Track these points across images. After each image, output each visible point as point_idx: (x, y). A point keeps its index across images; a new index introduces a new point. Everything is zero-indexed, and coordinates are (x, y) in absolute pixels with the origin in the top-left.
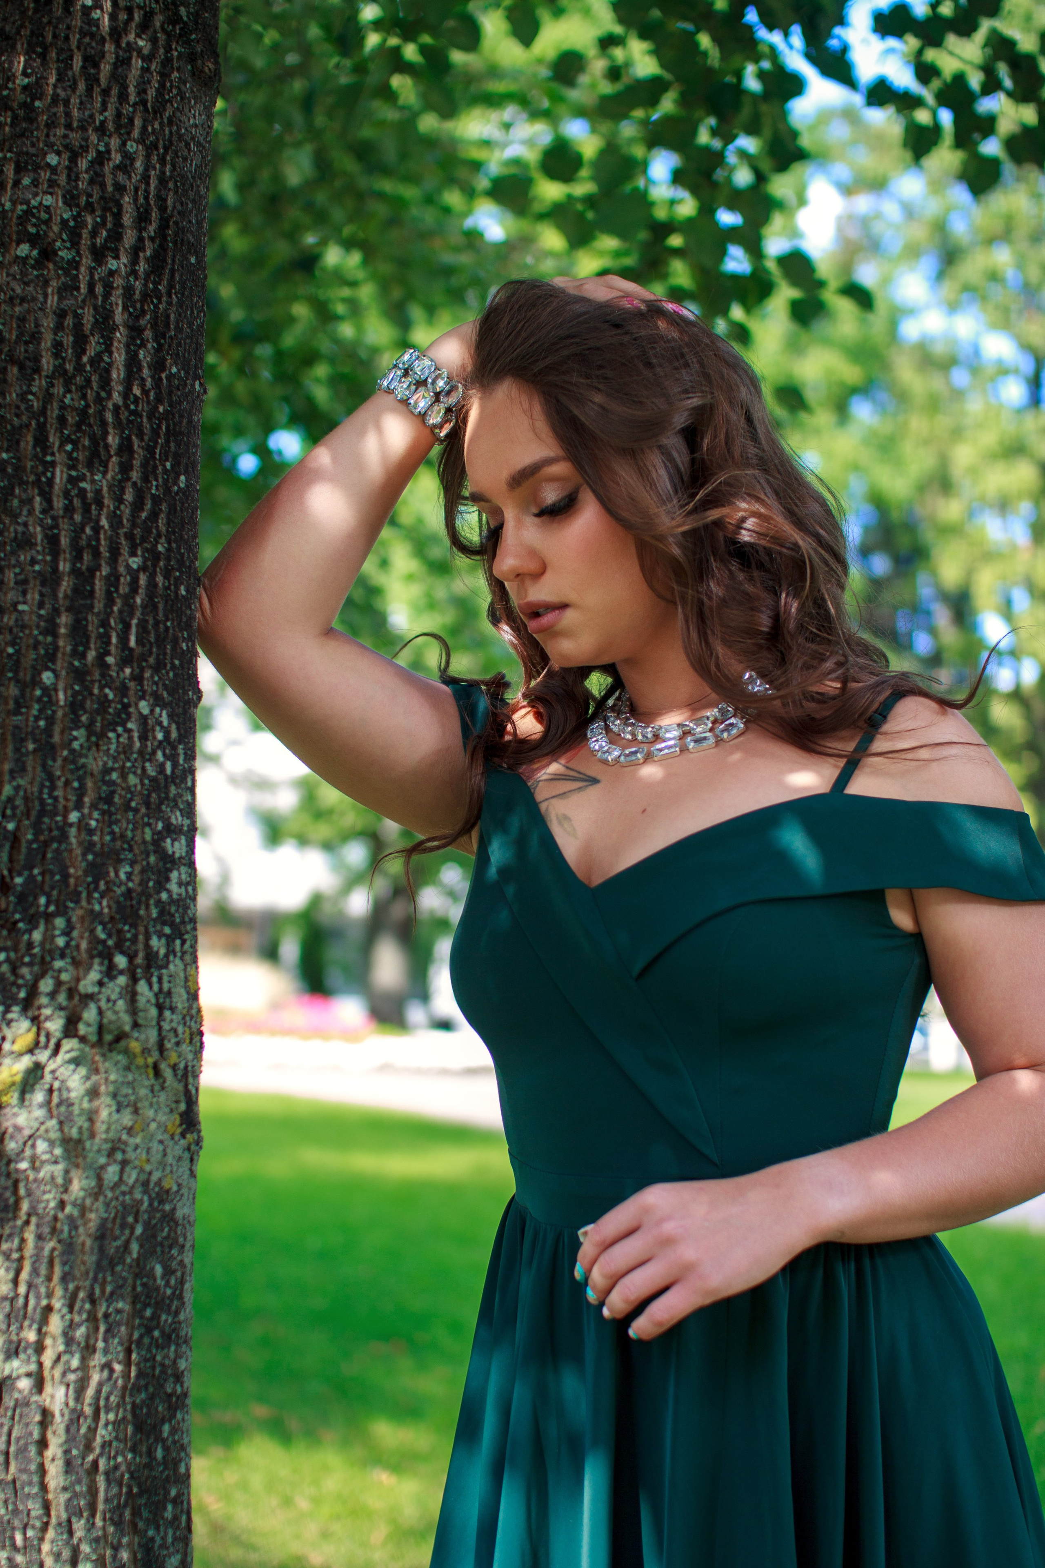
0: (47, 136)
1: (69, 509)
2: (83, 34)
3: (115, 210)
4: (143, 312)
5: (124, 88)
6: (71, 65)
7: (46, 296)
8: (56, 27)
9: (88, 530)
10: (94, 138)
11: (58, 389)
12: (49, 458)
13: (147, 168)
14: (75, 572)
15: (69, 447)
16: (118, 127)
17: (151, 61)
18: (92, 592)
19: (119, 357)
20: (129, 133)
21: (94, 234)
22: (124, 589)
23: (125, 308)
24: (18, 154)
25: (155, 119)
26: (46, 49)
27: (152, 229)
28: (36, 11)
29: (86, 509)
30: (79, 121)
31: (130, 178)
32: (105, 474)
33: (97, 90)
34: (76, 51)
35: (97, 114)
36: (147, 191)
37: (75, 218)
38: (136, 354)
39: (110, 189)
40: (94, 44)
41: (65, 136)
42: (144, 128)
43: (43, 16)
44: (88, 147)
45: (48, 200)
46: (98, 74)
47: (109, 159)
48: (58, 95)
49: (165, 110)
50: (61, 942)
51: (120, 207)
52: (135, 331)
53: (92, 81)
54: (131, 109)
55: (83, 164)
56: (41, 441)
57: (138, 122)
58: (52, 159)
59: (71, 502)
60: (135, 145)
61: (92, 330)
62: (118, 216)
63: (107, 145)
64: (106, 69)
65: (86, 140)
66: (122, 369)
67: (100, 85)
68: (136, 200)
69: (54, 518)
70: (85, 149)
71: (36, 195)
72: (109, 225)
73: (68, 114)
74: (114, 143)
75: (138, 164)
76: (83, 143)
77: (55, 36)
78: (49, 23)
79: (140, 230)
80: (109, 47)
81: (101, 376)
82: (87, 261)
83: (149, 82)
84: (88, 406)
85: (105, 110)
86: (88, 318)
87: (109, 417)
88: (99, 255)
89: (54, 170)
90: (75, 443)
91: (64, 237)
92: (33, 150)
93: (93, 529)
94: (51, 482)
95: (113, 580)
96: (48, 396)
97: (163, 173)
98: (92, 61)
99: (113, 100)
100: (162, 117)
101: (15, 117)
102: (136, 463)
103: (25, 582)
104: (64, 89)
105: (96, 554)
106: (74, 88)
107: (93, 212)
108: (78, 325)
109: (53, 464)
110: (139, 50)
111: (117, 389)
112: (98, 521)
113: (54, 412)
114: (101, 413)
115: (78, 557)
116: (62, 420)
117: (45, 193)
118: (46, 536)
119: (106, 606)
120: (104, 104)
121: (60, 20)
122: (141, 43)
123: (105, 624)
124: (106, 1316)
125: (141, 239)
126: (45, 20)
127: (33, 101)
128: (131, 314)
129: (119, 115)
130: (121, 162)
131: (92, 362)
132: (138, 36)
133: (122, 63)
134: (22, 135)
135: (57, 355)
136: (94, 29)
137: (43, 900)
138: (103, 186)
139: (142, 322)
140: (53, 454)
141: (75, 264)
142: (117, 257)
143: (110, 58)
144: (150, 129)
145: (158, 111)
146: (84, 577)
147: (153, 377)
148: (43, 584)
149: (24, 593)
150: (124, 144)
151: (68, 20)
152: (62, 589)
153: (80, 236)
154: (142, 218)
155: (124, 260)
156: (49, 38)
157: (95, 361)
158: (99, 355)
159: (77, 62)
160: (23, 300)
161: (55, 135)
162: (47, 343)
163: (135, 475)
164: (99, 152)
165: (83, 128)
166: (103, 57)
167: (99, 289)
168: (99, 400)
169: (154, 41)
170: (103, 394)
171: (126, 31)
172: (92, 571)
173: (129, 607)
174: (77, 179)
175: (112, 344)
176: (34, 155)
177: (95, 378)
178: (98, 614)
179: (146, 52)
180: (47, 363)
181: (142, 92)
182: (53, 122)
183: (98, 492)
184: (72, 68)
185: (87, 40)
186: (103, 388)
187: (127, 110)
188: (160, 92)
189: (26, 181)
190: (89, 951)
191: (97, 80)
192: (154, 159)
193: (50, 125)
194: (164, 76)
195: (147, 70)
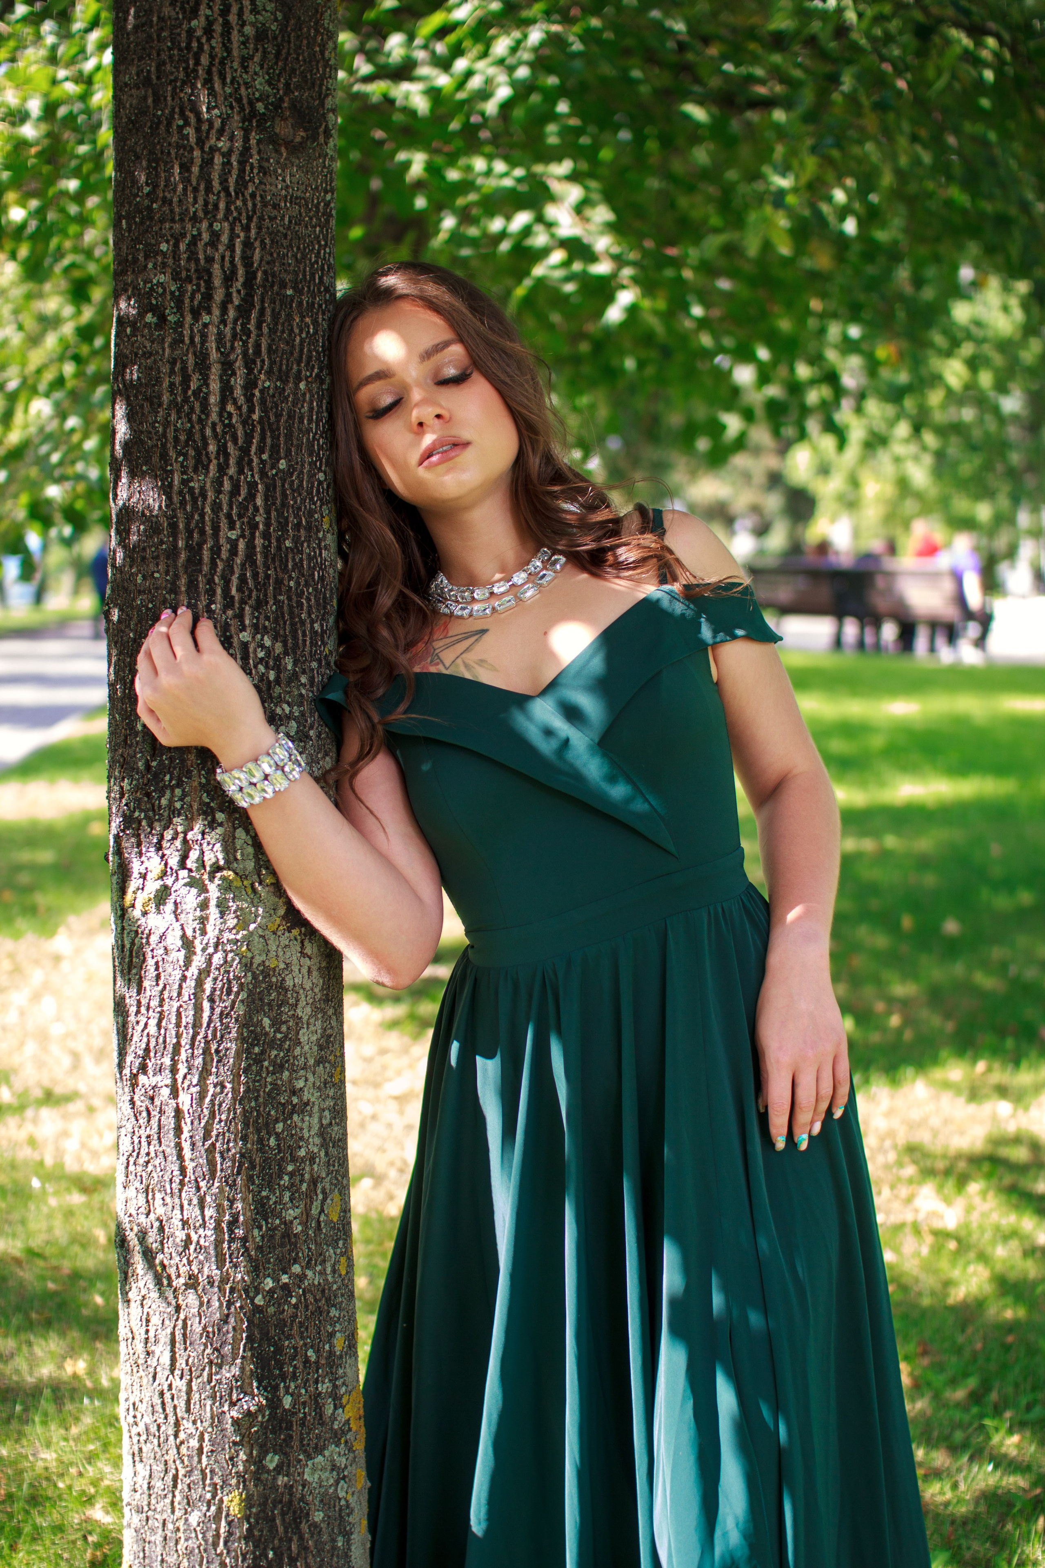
0: (161, 229)
1: (183, 503)
2: (178, 147)
3: (206, 278)
4: (233, 348)
5: (210, 182)
6: (173, 173)
7: (164, 350)
8: (163, 145)
9: (196, 517)
10: (189, 226)
11: (173, 417)
12: (169, 468)
13: (233, 237)
14: (188, 547)
15: (181, 459)
16: (206, 213)
17: (230, 155)
18: (201, 559)
19: (215, 386)
20: (214, 216)
21: (192, 298)
22: (224, 555)
23: (218, 349)
24: (146, 245)
25: (237, 198)
26: (157, 164)
27: (238, 285)
28: (152, 135)
29: (194, 500)
30: (179, 215)
31: (217, 250)
32: (206, 475)
33: (190, 189)
34: (175, 161)
35: (191, 207)
36: (232, 257)
37: (179, 289)
38: (229, 381)
39: (202, 262)
40: (186, 154)
41: (171, 228)
42: (228, 209)
43: (155, 138)
44: (186, 233)
45: (162, 278)
46: (191, 175)
47: (201, 240)
48: (166, 197)
49: (246, 188)
50: (178, 805)
51: (210, 275)
52: (227, 366)
53: (187, 182)
54: (216, 197)
55: (182, 247)
56: (164, 456)
57: (222, 205)
58: (164, 247)
59: (184, 497)
60: (220, 224)
61: (194, 371)
62: (209, 283)
63: (199, 229)
64: (195, 170)
65: (184, 228)
66: (218, 394)
67: (192, 184)
68: (222, 267)
69: (174, 510)
70: (183, 235)
71: (156, 275)
72: (203, 290)
73: (172, 211)
74: (205, 225)
75: (225, 238)
76: (183, 231)
77: (162, 153)
78: (159, 142)
79: (228, 288)
80: (197, 153)
81: (201, 403)
82: (189, 319)
83: (230, 172)
84: (193, 427)
85: (196, 202)
86: (191, 360)
87: (208, 432)
88: (196, 314)
89: (164, 254)
90: (185, 455)
91: (172, 304)
92: (153, 242)
93: (200, 515)
94: (171, 485)
95: (216, 551)
96: (166, 424)
97: (248, 237)
98: (186, 167)
99: (202, 193)
100: (243, 195)
102: (232, 461)
103: (157, 557)
104: (169, 192)
105: (202, 532)
106: (175, 190)
107: (190, 282)
108: (184, 369)
109: (172, 472)
110: (219, 149)
111: (215, 410)
112: (203, 508)
113: (170, 435)
114: (202, 431)
115: (190, 536)
116: (176, 439)
117: (161, 273)
118: (169, 524)
119: (211, 569)
120: (196, 198)
121: (164, 139)
122: (220, 144)
123: (210, 582)
124: (217, 1051)
125: (228, 295)
126: (156, 141)
127: (152, 204)
128: (222, 353)
129: (206, 203)
130: (210, 240)
131: (194, 392)
132: (218, 139)
133: (207, 163)
134: (147, 231)
135: (172, 393)
136: (186, 142)
137: (167, 778)
138: (197, 260)
139: (232, 357)
140: (171, 465)
141: (180, 324)
142: (209, 313)
143: (198, 161)
144: (233, 208)
145: (240, 192)
146: (195, 551)
147: (245, 395)
148: (168, 558)
149: (157, 565)
150: (211, 225)
151: (169, 139)
152: (181, 560)
153: (183, 302)
154: (229, 279)
155: (216, 312)
156: (159, 154)
157: (196, 393)
158: (199, 389)
159: (177, 170)
160: (151, 354)
161: (165, 228)
162: (166, 384)
163: (232, 471)
164: (193, 236)
165: (182, 220)
166: (192, 163)
167: (197, 339)
168: (200, 421)
169: (232, 138)
170: (203, 417)
171: (207, 137)
172: (200, 545)
173: (229, 568)
174: (180, 259)
175: (208, 378)
176: (154, 245)
177: (197, 405)
178: (205, 576)
179: (225, 149)
180: (166, 398)
181: (224, 181)
182: (164, 218)
183: (203, 490)
184: (173, 175)
185: (181, 151)
186: (202, 412)
187: (212, 198)
188: (241, 176)
189: (150, 266)
190: (198, 810)
191: (189, 181)
192: (238, 229)
193: (162, 221)
194: (242, 163)
195: (229, 163)
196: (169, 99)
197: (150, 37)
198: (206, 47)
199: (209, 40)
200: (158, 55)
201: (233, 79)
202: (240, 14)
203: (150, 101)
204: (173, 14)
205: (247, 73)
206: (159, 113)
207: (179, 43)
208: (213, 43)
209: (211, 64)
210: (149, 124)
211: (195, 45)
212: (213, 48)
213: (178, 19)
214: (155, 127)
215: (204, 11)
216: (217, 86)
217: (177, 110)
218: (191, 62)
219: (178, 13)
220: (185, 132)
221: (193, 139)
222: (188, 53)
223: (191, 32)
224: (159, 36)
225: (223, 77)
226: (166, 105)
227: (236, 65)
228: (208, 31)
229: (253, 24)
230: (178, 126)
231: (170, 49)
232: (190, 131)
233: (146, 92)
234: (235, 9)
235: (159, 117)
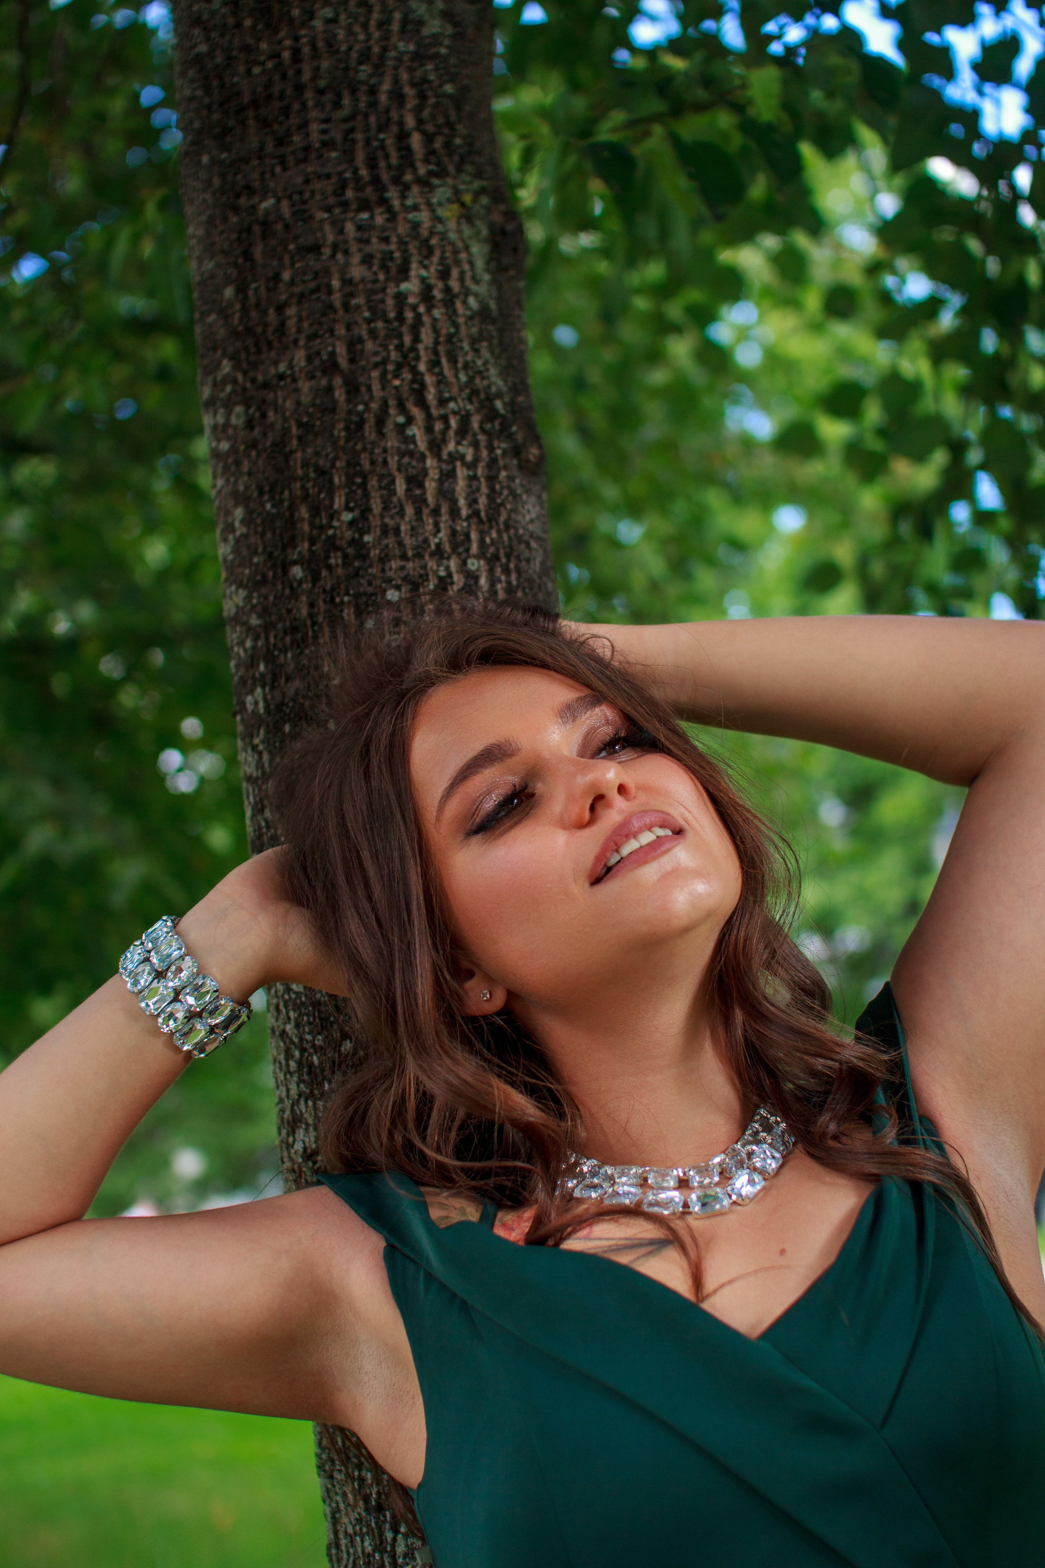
0: (383, 571)
2: (402, 454)
5: (454, 502)
6: (395, 490)
8: (372, 453)
10: (431, 564)
13: (493, 582)
16: (455, 547)
17: (476, 467)
20: (467, 550)
24: (356, 596)
25: (491, 527)
26: (365, 478)
28: (348, 439)
30: (413, 549)
31: (477, 598)
33: (426, 511)
34: (396, 474)
35: (431, 538)
40: (414, 463)
41: (402, 568)
42: (482, 541)
43: (356, 444)
44: (427, 575)
46: (424, 493)
47: (452, 583)
48: (386, 525)
49: (499, 515)
53: (420, 502)
54: (465, 524)
55: (426, 595)
57: (474, 536)
58: (392, 595)
60: (475, 561)
63: (447, 568)
65: (424, 567)
67: (428, 506)
70: (425, 577)
73: (401, 544)
74: (453, 564)
75: (483, 581)
76: (422, 572)
77: (373, 462)
78: (364, 449)
83: (478, 490)
85: (438, 531)
89: (396, 607)
92: (370, 590)
97: (509, 583)
98: (416, 481)
99: (445, 517)
100: (498, 524)
101: (345, 557)
104: (392, 517)
106: (402, 513)
110: (462, 457)
120: (437, 525)
121: (374, 444)
122: (463, 450)
126: (359, 447)
127: (361, 535)
129: (453, 533)
130: (465, 584)
132: (458, 443)
133: (447, 476)
134: (357, 575)
136: (412, 447)
143: (434, 474)
144: (488, 540)
145: (492, 519)
150: (464, 563)
151: (383, 444)
156: (367, 466)
159: (400, 486)
161: (391, 569)
164: (441, 579)
165: (419, 556)
166: (426, 474)
169: (475, 445)
171: (444, 441)
176: (372, 595)
179: (469, 458)
181: (472, 502)
182: (386, 555)
184: (395, 493)
185: (406, 460)
187: (461, 525)
188: (491, 497)
189: (370, 624)
191: (424, 501)
192: (498, 571)
193: (384, 559)
194: (492, 479)
195: (474, 478)
196: (376, 387)
197: (331, 307)
198: (426, 319)
199: (429, 309)
200: (348, 328)
201: (466, 366)
202: (462, 279)
203: (340, 394)
204: (368, 275)
205: (479, 357)
206: (361, 408)
207: (384, 312)
208: (437, 313)
209: (437, 343)
210: (341, 425)
211: (409, 315)
212: (435, 320)
213: (376, 281)
214: (356, 428)
215: (415, 270)
216: (447, 371)
217: (392, 402)
218: (407, 340)
219: (375, 274)
220: (409, 432)
221: (422, 445)
222: (401, 325)
223: (401, 298)
224: (346, 306)
225: (453, 359)
226: (372, 397)
227: (466, 346)
228: (426, 296)
229: (476, 295)
230: (397, 425)
231: (369, 321)
232: (416, 431)
233: (330, 382)
234: (455, 273)
235: (361, 415)
